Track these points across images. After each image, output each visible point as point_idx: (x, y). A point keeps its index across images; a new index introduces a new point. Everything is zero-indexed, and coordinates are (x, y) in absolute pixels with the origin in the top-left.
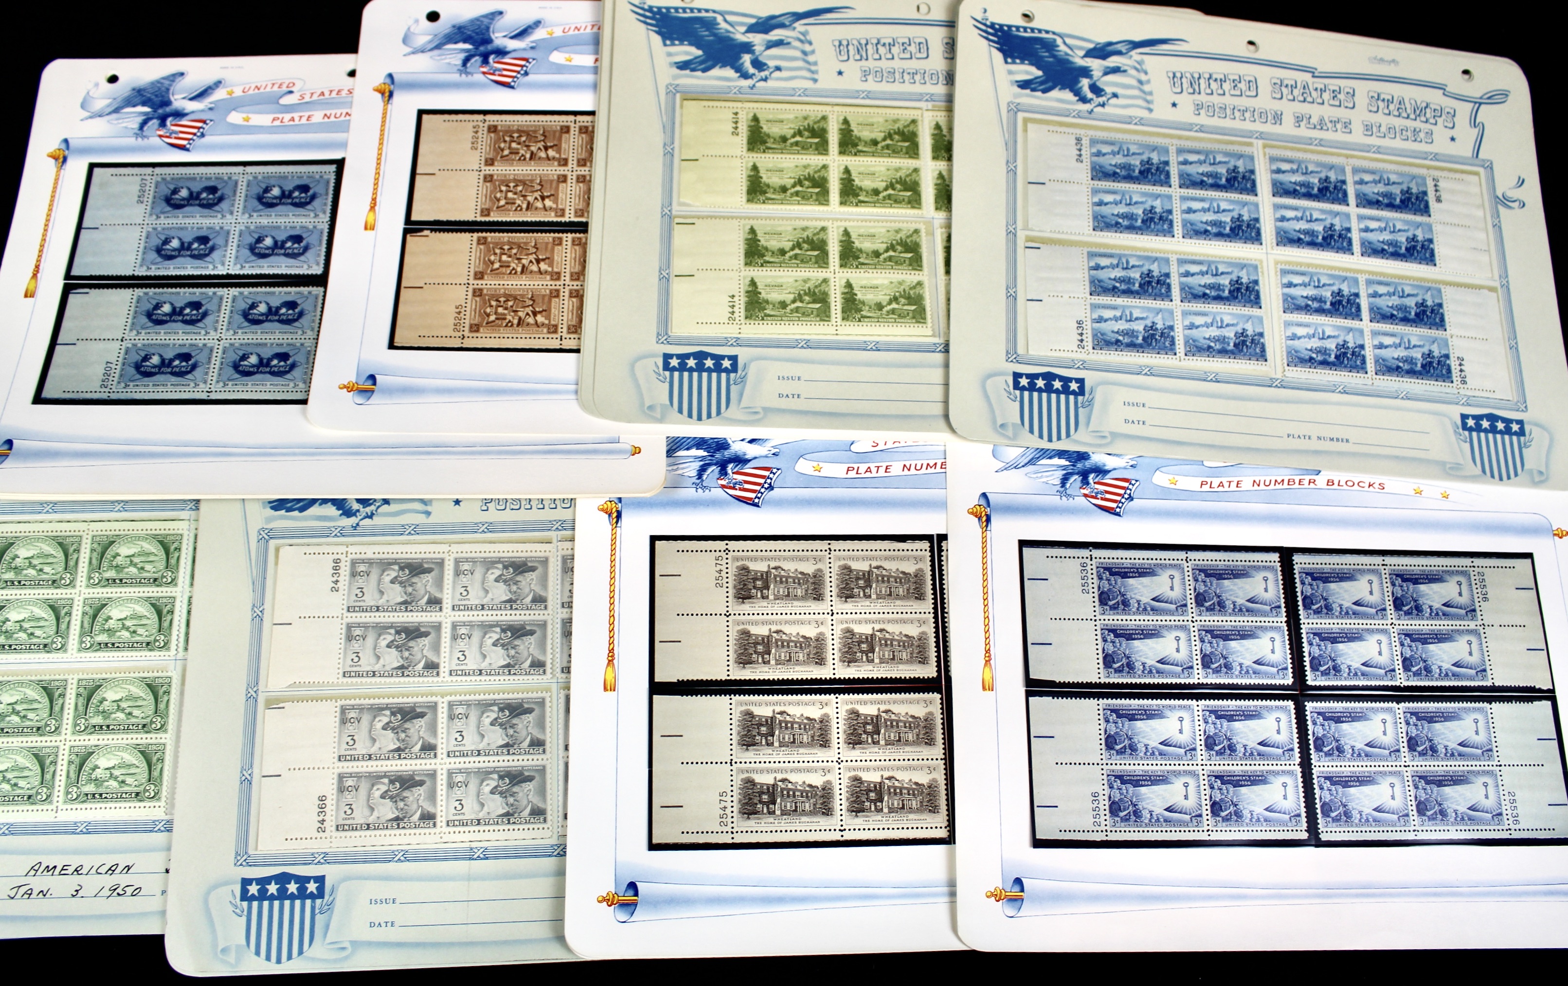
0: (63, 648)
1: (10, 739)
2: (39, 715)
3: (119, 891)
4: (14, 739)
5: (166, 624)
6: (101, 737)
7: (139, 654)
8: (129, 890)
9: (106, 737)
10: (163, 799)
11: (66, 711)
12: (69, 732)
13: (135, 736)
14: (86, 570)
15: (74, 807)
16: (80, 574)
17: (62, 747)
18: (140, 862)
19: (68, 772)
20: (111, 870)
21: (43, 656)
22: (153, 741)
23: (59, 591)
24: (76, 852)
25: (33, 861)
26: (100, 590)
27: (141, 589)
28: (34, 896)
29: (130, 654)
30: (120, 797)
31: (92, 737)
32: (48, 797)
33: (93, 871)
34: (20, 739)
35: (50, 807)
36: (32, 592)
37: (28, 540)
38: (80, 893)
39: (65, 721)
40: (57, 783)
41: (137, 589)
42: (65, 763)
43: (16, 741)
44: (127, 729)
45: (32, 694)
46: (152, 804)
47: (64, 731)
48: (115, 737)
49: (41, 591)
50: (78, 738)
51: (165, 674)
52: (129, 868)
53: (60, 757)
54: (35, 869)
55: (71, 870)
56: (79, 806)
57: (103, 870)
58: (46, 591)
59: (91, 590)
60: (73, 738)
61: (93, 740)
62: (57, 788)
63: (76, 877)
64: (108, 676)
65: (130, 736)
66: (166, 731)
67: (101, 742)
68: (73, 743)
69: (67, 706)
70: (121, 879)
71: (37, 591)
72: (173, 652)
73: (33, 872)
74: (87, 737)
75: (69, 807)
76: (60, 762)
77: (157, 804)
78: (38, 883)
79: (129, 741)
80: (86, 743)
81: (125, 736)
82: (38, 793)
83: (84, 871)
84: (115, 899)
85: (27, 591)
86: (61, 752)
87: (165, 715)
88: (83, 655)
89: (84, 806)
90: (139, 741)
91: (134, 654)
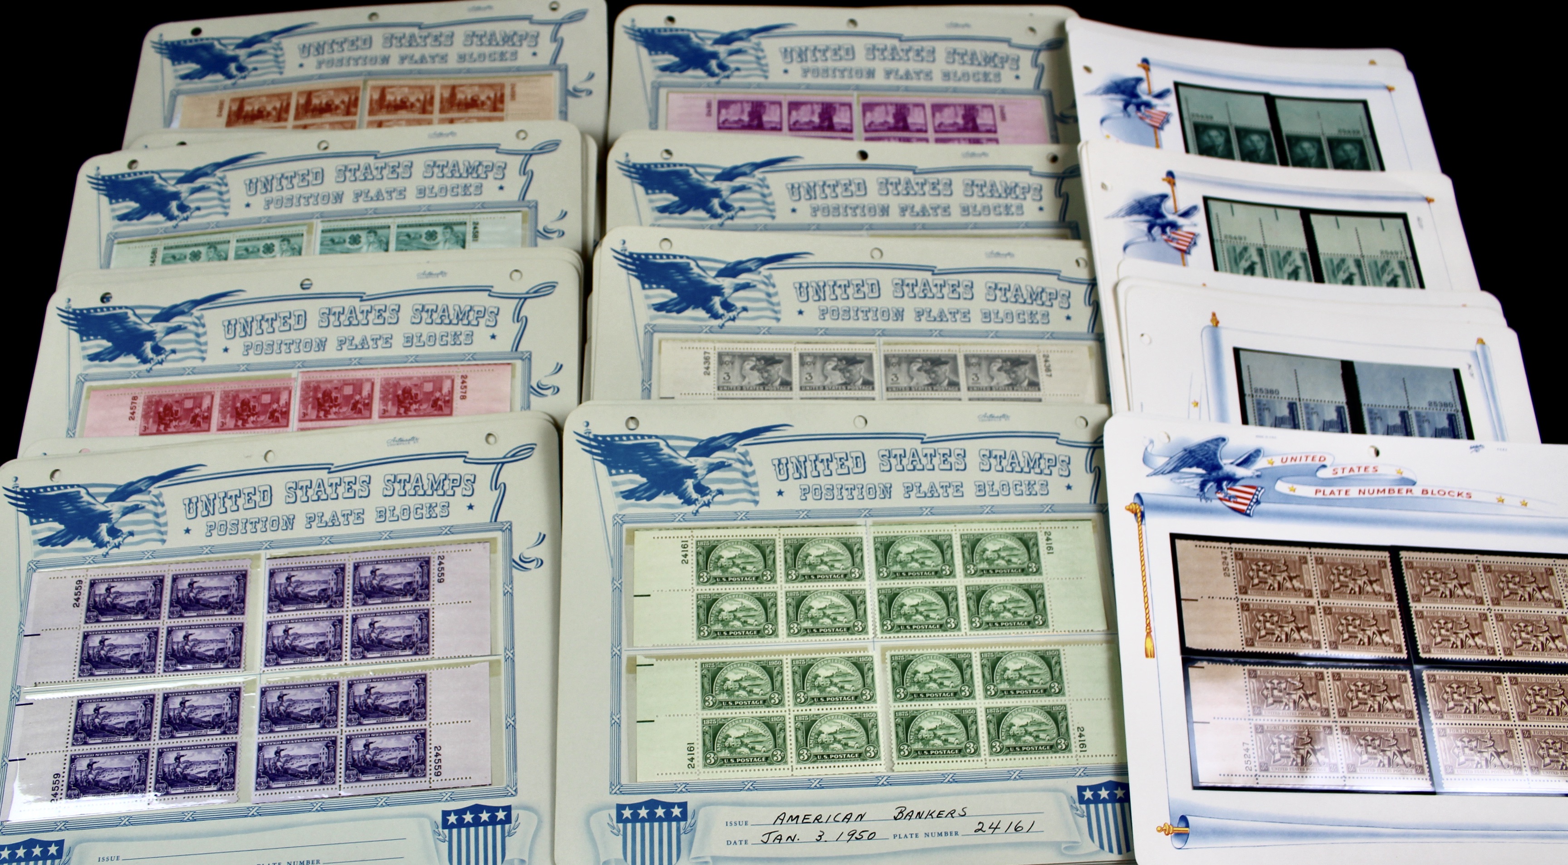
0: (774, 633)
1: (742, 711)
2: (762, 690)
3: (856, 835)
4: (746, 710)
5: (861, 612)
6: (820, 707)
7: (842, 637)
8: (865, 835)
9: (825, 707)
10: (883, 758)
11: (786, 687)
12: (791, 703)
13: (849, 706)
14: (783, 568)
15: (807, 766)
16: (778, 572)
17: (787, 717)
18: (871, 811)
19: (797, 738)
20: (847, 818)
21: (758, 640)
22: (866, 710)
23: (763, 586)
24: (814, 804)
25: (778, 812)
26: (799, 585)
27: (835, 584)
28: (784, 840)
29: (834, 638)
30: (846, 757)
31: (812, 708)
32: (783, 758)
33: (831, 819)
34: (750, 710)
35: (786, 767)
36: (739, 586)
37: (730, 543)
38: (823, 838)
39: (786, 695)
40: (789, 747)
41: (831, 584)
42: (793, 729)
43: (747, 712)
44: (842, 700)
45: (754, 672)
46: (874, 763)
47: (787, 703)
48: (833, 707)
49: (748, 586)
50: (800, 708)
51: (866, 654)
52: (862, 816)
53: (788, 725)
54: (780, 819)
55: (812, 819)
56: (811, 765)
57: (840, 818)
58: (751, 586)
59: (791, 585)
60: (796, 709)
61: (814, 710)
62: (789, 751)
63: (817, 825)
64: (817, 656)
65: (845, 706)
66: (875, 701)
67: (820, 712)
68: (796, 713)
69: (785, 682)
70: (859, 826)
71: (743, 586)
72: (871, 635)
73: (779, 821)
74: (808, 708)
75: (803, 766)
76: (788, 729)
77: (878, 762)
78: (786, 830)
79: (845, 711)
80: (808, 712)
81: (841, 706)
82: (773, 755)
83: (824, 819)
84: (854, 843)
85: (736, 586)
86: (787, 721)
87: (872, 688)
88: (793, 639)
89: (815, 765)
90: (854, 710)
91: (838, 637)
